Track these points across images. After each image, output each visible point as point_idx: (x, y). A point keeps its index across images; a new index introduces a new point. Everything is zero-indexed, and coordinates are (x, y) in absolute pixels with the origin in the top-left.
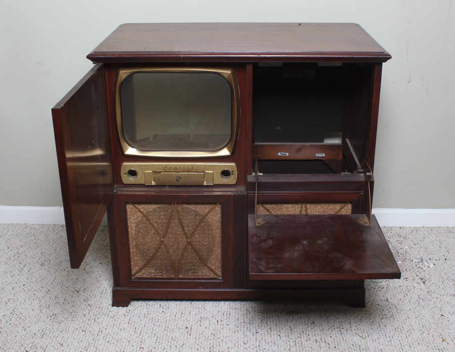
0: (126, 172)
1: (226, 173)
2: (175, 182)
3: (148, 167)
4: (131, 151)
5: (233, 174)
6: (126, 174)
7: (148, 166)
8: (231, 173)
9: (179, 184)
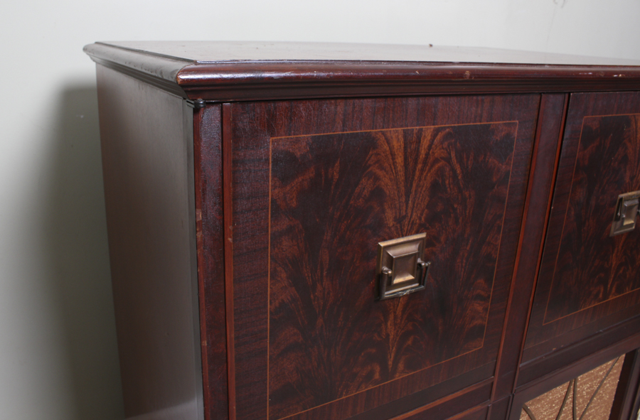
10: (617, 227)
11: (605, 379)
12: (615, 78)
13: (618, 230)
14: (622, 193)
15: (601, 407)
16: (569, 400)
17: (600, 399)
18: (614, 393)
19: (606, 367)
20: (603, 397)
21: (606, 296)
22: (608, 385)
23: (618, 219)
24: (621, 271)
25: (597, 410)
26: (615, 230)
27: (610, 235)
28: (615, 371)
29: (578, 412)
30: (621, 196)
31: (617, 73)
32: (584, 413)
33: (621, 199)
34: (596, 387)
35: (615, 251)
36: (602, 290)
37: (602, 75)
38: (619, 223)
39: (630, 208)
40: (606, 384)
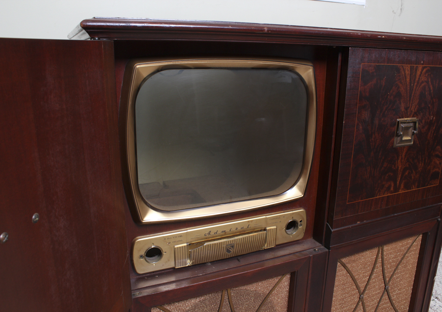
0: (143, 253)
1: (292, 225)
2: (224, 254)
3: (180, 239)
4: (152, 216)
5: (301, 225)
6: (141, 256)
7: (180, 236)
8: (299, 223)
9: (229, 255)
10: (398, 142)
11: (406, 253)
12: (379, 38)
13: (399, 143)
14: (400, 118)
15: (406, 274)
16: (379, 265)
17: (405, 268)
18: (416, 264)
19: (407, 244)
20: (407, 266)
21: (396, 190)
22: (410, 258)
23: (398, 135)
24: (407, 173)
25: (403, 275)
26: (397, 143)
27: (394, 147)
28: (415, 248)
29: (388, 275)
30: (398, 120)
31: (382, 35)
32: (392, 275)
33: (399, 122)
34: (400, 258)
35: (400, 159)
36: (393, 185)
37: (369, 36)
38: (399, 138)
39: (407, 129)
40: (408, 257)
